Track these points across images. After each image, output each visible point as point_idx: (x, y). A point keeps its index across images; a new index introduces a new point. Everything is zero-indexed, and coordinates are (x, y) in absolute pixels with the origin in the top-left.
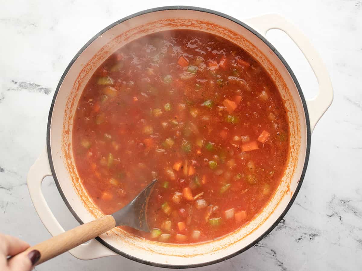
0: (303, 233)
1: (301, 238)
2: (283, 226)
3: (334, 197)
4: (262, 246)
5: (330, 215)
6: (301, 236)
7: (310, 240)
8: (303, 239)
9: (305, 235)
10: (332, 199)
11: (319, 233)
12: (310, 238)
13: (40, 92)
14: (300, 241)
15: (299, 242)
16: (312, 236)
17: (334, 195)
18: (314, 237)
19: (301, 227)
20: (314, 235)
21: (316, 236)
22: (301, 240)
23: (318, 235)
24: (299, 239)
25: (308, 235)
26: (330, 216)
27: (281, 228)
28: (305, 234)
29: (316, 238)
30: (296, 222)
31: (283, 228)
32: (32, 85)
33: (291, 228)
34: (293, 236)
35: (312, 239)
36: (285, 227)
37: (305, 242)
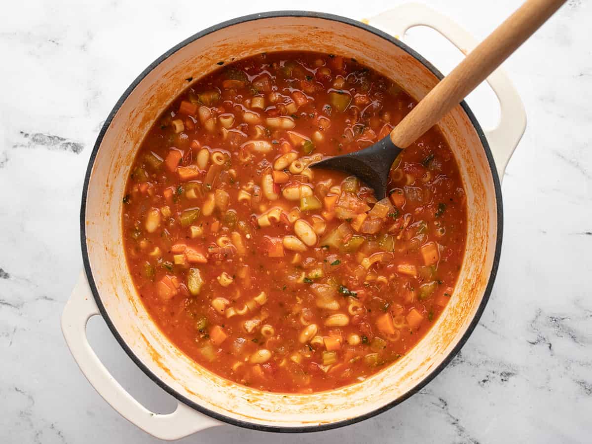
0: (491, 371)
1: (487, 379)
2: (458, 360)
3: (539, 313)
4: (425, 393)
5: (533, 341)
6: (487, 376)
7: (502, 382)
8: (490, 381)
9: (492, 374)
10: (537, 316)
11: (515, 371)
12: (502, 380)
13: (65, 149)
14: (485, 384)
15: (483, 385)
16: (505, 376)
17: (540, 309)
18: (508, 377)
19: (486, 361)
20: (508, 374)
21: (511, 375)
22: (488, 382)
23: (514, 374)
24: (484, 381)
25: (498, 374)
26: (534, 344)
27: (455, 363)
28: (494, 372)
29: (512, 379)
30: (480, 353)
31: (458, 363)
32: (52, 137)
33: (472, 363)
34: (473, 376)
35: (506, 380)
36: (462, 362)
37: (495, 385)
